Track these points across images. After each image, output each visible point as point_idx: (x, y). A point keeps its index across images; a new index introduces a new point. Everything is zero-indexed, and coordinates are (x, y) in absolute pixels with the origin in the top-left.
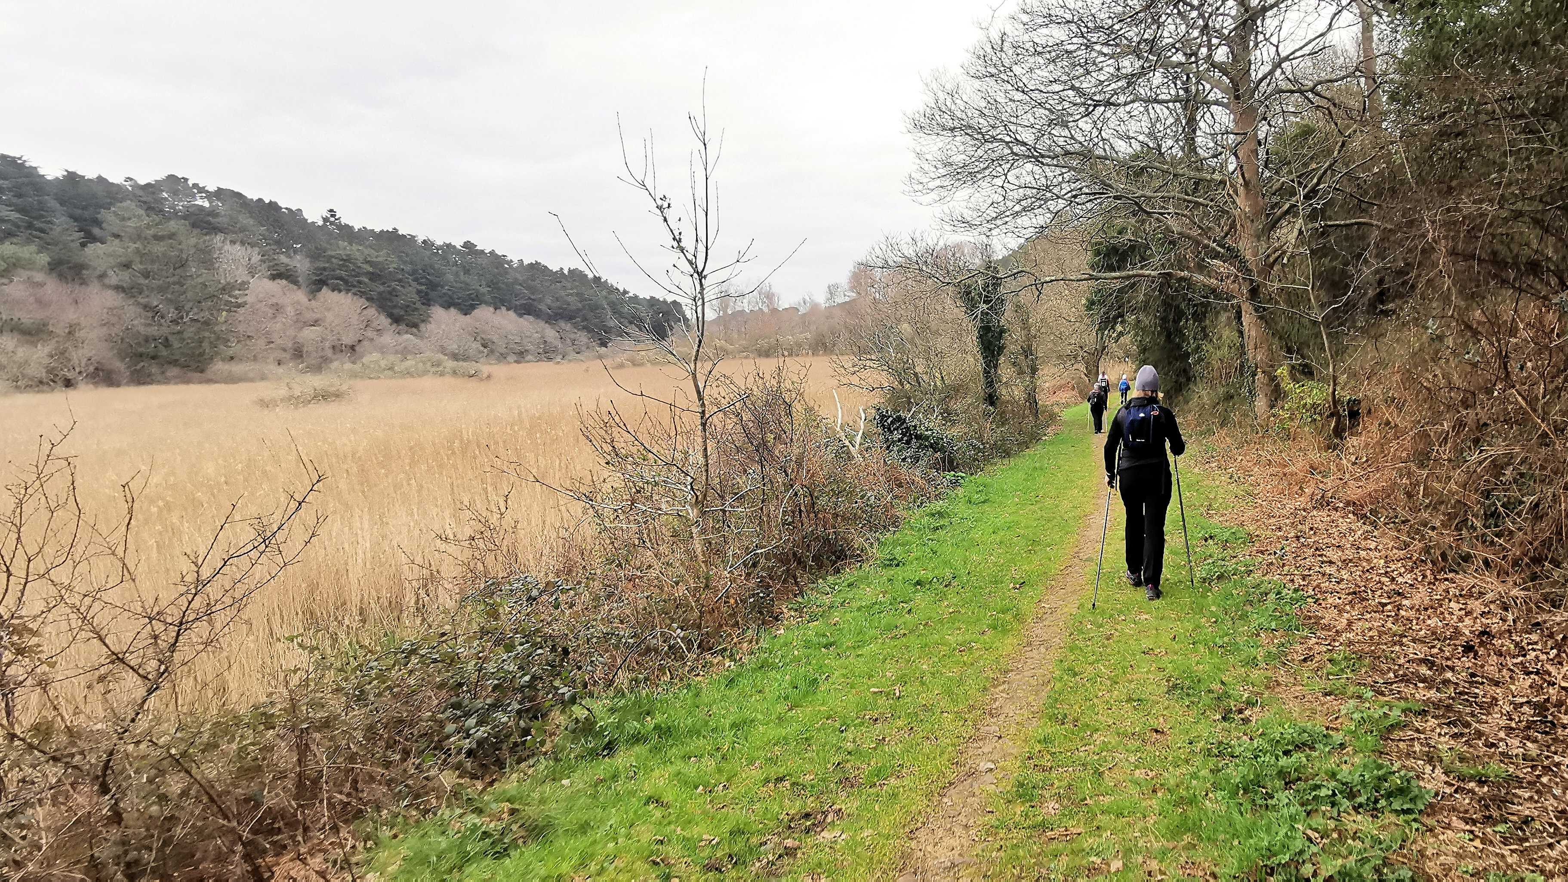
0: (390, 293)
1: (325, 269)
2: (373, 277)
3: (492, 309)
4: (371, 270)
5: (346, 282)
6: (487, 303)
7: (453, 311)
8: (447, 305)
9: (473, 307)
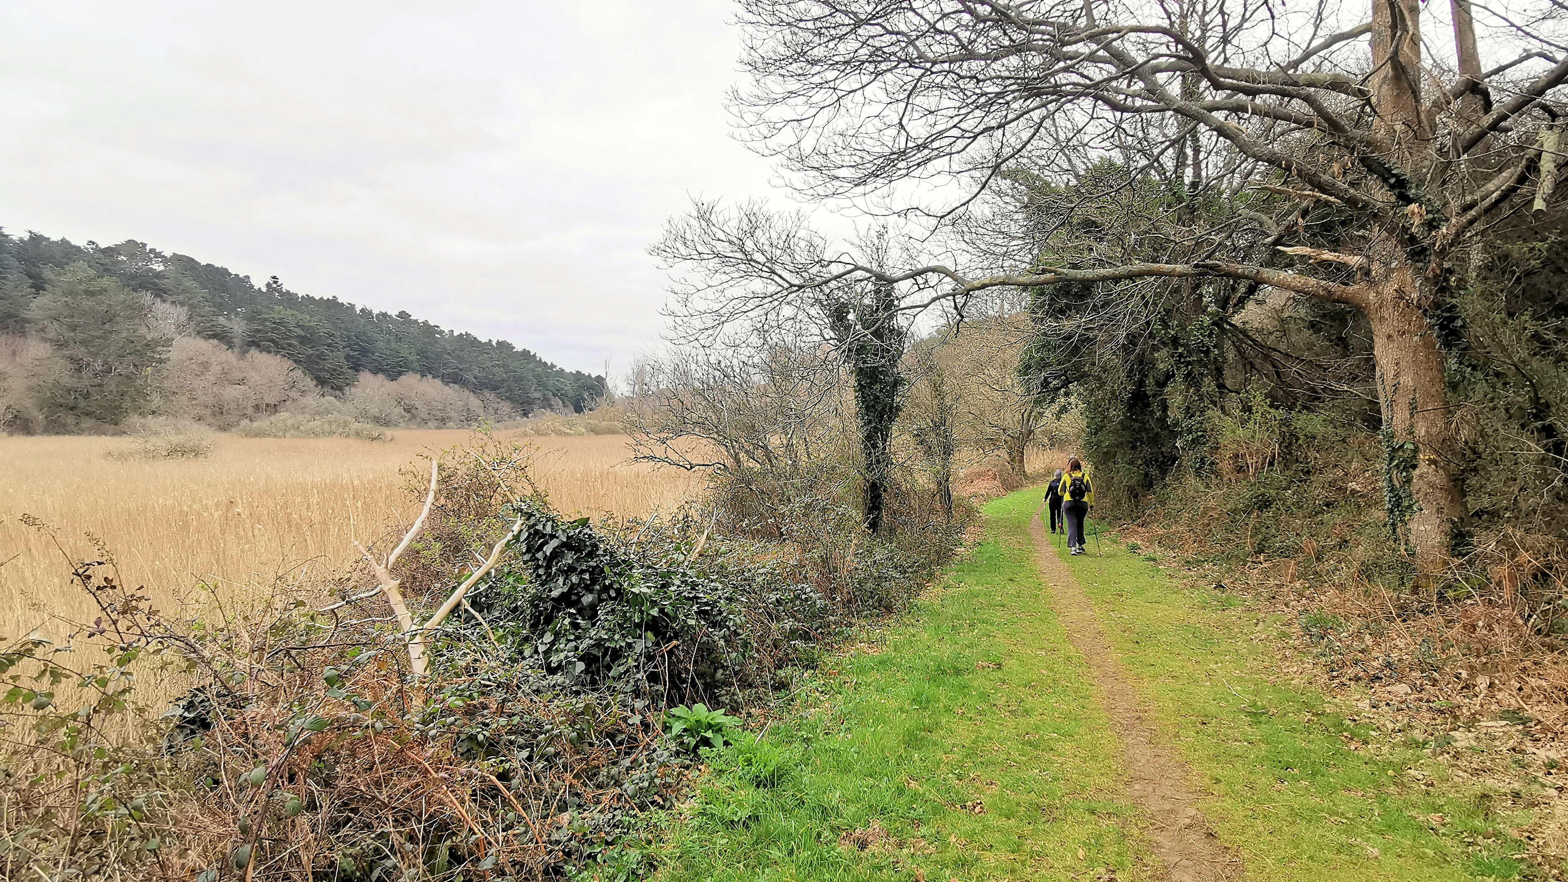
0: (318, 356)
1: (259, 331)
2: (303, 340)
3: (418, 376)
4: (302, 333)
5: (276, 344)
6: (415, 371)
7: (381, 376)
8: (375, 371)
9: (400, 373)
